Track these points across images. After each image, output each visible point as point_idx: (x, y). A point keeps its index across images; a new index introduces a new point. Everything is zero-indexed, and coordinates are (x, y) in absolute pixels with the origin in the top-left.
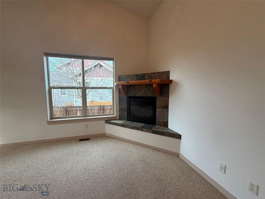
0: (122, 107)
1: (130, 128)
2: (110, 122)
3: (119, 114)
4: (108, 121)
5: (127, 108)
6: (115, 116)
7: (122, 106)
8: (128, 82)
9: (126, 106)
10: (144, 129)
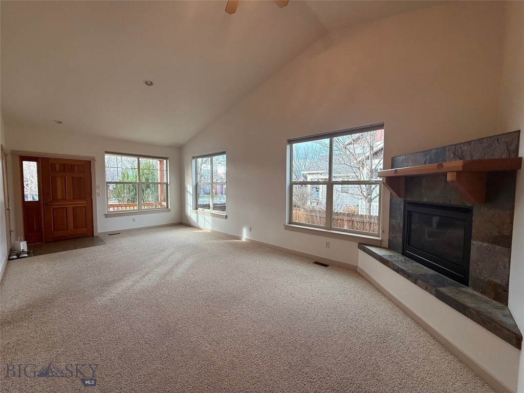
0: (394, 223)
1: (394, 269)
3: (389, 236)
4: (363, 245)
5: (403, 226)
6: (380, 239)
7: (394, 220)
9: (402, 221)
10: (419, 281)
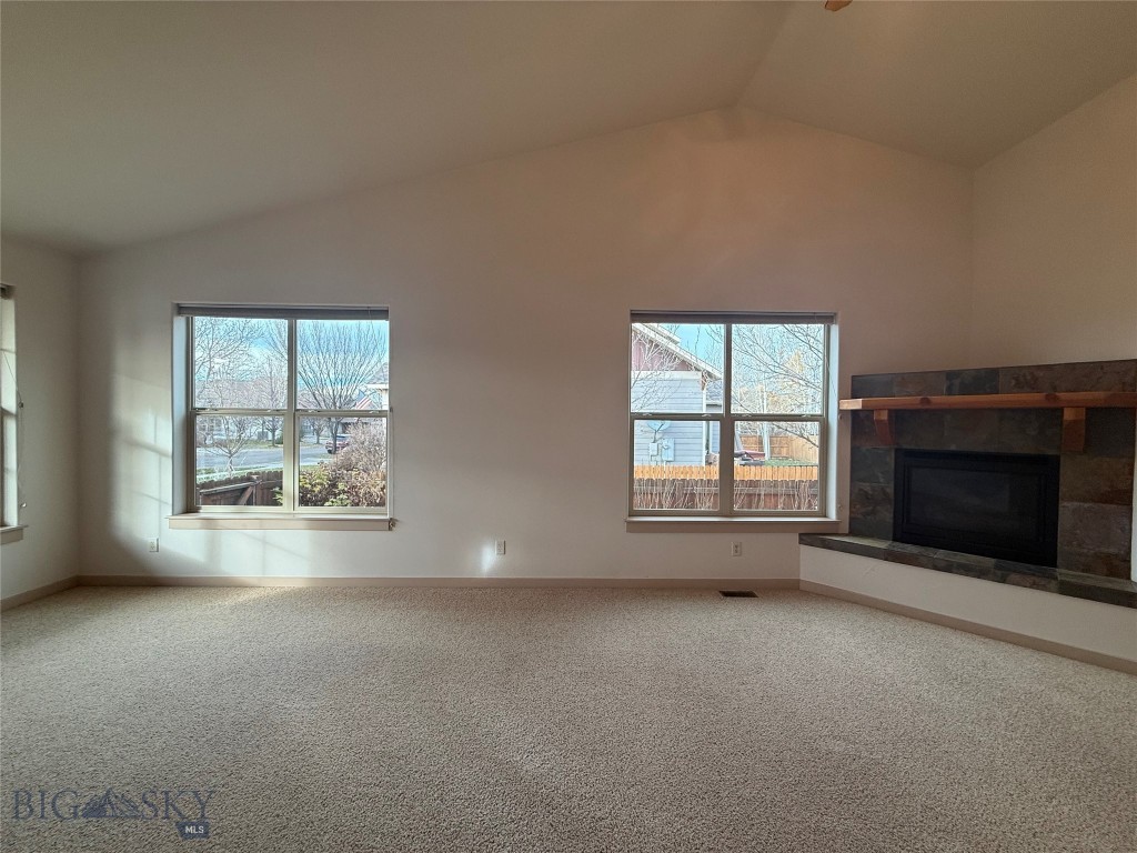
0: (868, 489)
1: (936, 568)
2: (825, 540)
3: (851, 512)
5: (895, 493)
6: (834, 519)
7: (866, 485)
8: (927, 401)
9: (892, 485)
10: (1014, 576)
